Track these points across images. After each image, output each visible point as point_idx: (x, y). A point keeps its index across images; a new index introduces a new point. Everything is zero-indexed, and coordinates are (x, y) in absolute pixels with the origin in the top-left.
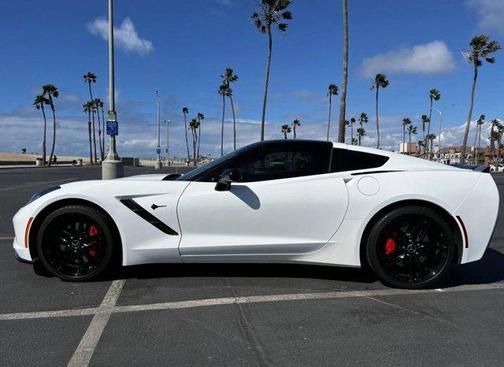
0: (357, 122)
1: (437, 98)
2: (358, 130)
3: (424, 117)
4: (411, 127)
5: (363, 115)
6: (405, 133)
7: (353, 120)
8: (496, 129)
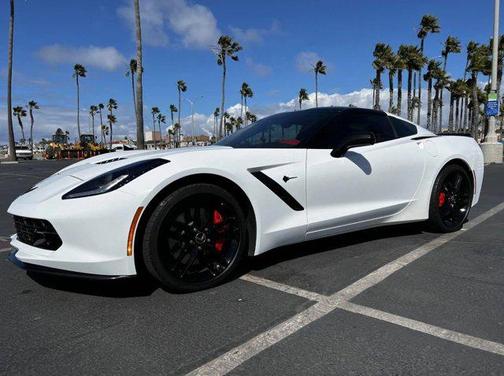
0: (106, 108)
1: (184, 90)
2: (109, 117)
3: (172, 107)
4: (160, 116)
5: (112, 101)
6: (155, 121)
7: (101, 106)
8: (228, 121)
